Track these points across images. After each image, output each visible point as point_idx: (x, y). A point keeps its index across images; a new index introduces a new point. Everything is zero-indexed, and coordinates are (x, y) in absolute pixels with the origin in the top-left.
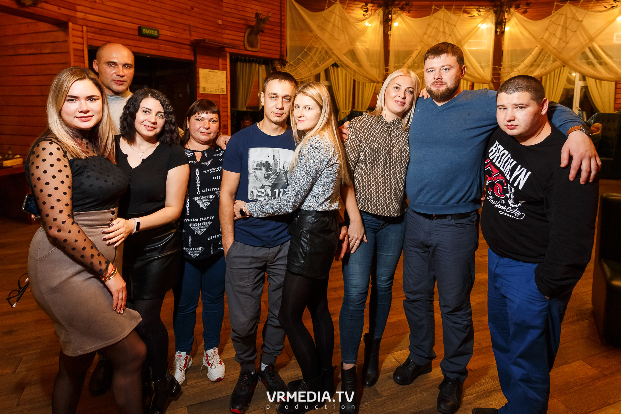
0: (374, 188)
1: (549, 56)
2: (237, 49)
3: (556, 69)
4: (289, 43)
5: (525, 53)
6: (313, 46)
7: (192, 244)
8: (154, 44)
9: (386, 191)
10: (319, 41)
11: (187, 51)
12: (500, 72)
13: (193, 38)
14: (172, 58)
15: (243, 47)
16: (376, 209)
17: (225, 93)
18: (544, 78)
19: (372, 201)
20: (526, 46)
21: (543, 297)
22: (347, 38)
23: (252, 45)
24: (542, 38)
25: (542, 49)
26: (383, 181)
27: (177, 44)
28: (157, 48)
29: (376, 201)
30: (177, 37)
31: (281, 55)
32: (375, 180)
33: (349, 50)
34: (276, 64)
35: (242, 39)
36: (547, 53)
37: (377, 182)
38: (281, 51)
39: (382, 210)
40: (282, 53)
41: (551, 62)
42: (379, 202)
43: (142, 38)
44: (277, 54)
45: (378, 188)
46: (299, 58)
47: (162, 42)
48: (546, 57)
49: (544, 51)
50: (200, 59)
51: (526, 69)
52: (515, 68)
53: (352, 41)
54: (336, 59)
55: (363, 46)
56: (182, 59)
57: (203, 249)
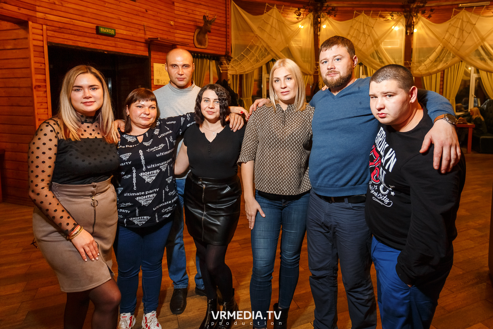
0: (267, 168)
1: (450, 53)
2: (187, 46)
3: (455, 63)
4: (233, 42)
5: (430, 50)
6: (254, 45)
7: (139, 214)
8: (111, 42)
9: (278, 172)
10: (259, 40)
11: (142, 48)
12: (410, 66)
13: (148, 37)
14: (128, 54)
15: (193, 44)
16: (268, 188)
18: (446, 71)
19: (265, 180)
20: (431, 45)
21: (405, 285)
22: (283, 38)
23: (200, 43)
24: (444, 38)
25: (444, 47)
26: (275, 162)
27: (133, 42)
28: (114, 45)
29: (269, 181)
30: (133, 36)
31: (226, 52)
32: (267, 161)
33: (285, 48)
34: (223, 60)
35: (192, 38)
36: (447, 50)
37: (269, 163)
38: (226, 48)
39: (274, 188)
40: (228, 50)
41: (451, 58)
42: (271, 181)
43: (99, 36)
44: (223, 51)
45: (270, 169)
46: (242, 54)
47: (119, 39)
48: (447, 54)
49: (445, 49)
50: (154, 55)
51: (431, 64)
52: (422, 63)
53: (288, 40)
54: (274, 55)
55: (297, 44)
56: (138, 55)
57: (149, 218)
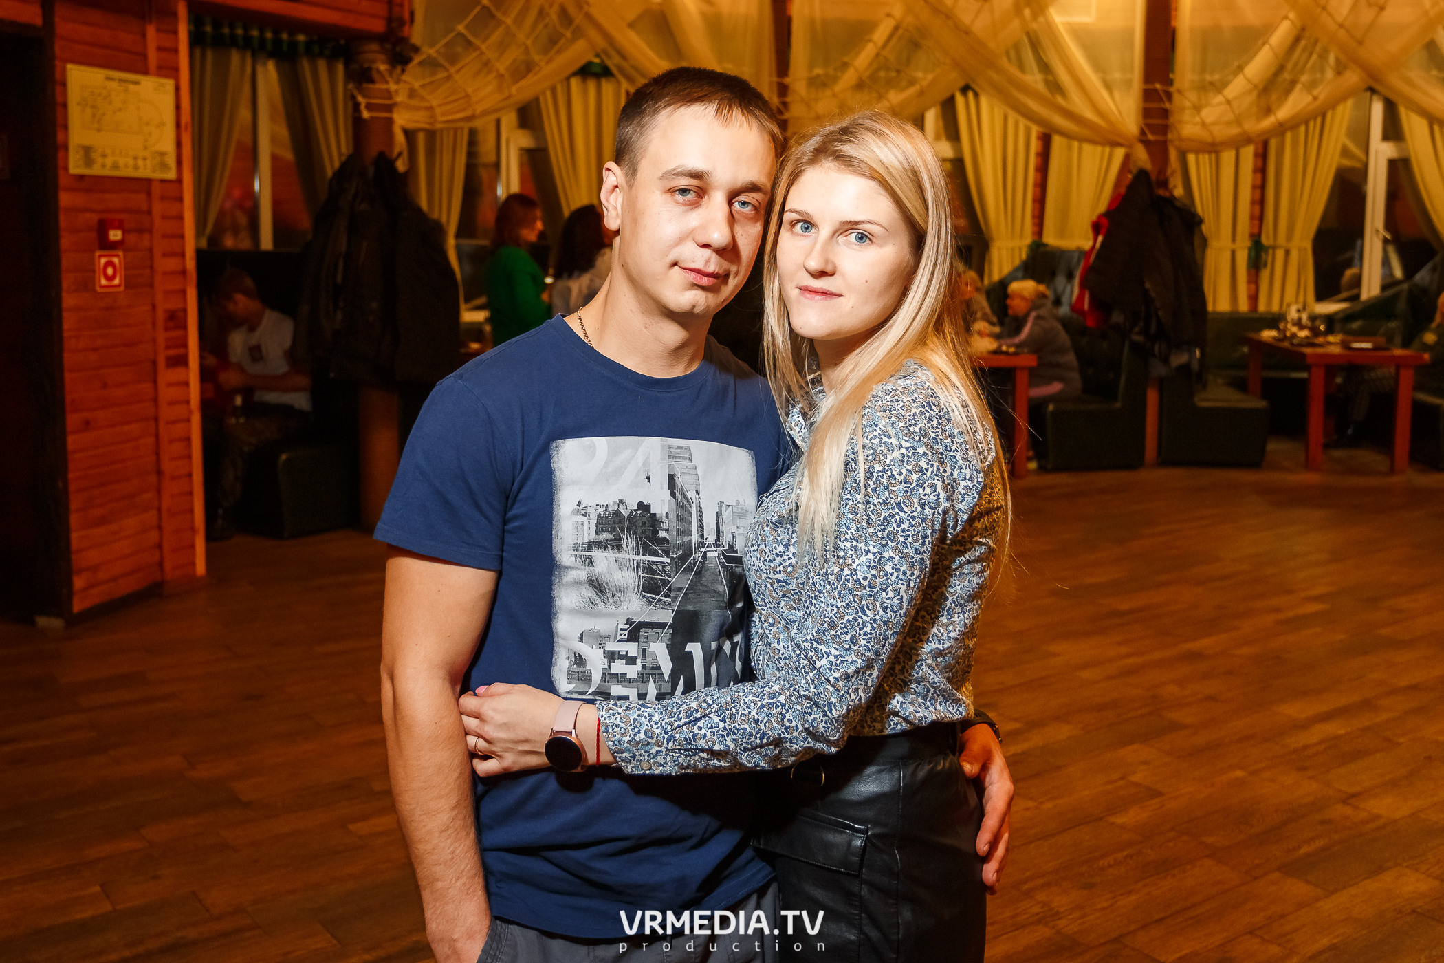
1: (1326, 51)
5: (1249, 39)
12: (1167, 105)
17: (172, 175)
18: (1273, 143)
20: (1251, 16)
25: (1303, 28)
31: (388, 19)
33: (649, 11)
34: (372, 56)
36: (1316, 41)
40: (396, 9)
41: (1331, 73)
44: (374, 17)
46: (459, 34)
48: (1314, 56)
49: (1307, 34)
50: (68, 24)
51: (1253, 97)
52: (1215, 93)
54: (601, 43)
